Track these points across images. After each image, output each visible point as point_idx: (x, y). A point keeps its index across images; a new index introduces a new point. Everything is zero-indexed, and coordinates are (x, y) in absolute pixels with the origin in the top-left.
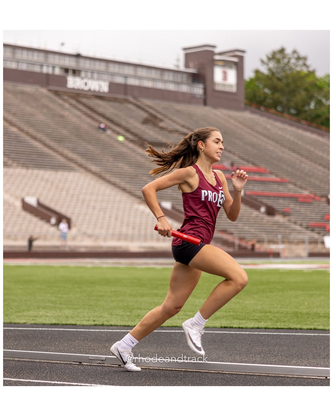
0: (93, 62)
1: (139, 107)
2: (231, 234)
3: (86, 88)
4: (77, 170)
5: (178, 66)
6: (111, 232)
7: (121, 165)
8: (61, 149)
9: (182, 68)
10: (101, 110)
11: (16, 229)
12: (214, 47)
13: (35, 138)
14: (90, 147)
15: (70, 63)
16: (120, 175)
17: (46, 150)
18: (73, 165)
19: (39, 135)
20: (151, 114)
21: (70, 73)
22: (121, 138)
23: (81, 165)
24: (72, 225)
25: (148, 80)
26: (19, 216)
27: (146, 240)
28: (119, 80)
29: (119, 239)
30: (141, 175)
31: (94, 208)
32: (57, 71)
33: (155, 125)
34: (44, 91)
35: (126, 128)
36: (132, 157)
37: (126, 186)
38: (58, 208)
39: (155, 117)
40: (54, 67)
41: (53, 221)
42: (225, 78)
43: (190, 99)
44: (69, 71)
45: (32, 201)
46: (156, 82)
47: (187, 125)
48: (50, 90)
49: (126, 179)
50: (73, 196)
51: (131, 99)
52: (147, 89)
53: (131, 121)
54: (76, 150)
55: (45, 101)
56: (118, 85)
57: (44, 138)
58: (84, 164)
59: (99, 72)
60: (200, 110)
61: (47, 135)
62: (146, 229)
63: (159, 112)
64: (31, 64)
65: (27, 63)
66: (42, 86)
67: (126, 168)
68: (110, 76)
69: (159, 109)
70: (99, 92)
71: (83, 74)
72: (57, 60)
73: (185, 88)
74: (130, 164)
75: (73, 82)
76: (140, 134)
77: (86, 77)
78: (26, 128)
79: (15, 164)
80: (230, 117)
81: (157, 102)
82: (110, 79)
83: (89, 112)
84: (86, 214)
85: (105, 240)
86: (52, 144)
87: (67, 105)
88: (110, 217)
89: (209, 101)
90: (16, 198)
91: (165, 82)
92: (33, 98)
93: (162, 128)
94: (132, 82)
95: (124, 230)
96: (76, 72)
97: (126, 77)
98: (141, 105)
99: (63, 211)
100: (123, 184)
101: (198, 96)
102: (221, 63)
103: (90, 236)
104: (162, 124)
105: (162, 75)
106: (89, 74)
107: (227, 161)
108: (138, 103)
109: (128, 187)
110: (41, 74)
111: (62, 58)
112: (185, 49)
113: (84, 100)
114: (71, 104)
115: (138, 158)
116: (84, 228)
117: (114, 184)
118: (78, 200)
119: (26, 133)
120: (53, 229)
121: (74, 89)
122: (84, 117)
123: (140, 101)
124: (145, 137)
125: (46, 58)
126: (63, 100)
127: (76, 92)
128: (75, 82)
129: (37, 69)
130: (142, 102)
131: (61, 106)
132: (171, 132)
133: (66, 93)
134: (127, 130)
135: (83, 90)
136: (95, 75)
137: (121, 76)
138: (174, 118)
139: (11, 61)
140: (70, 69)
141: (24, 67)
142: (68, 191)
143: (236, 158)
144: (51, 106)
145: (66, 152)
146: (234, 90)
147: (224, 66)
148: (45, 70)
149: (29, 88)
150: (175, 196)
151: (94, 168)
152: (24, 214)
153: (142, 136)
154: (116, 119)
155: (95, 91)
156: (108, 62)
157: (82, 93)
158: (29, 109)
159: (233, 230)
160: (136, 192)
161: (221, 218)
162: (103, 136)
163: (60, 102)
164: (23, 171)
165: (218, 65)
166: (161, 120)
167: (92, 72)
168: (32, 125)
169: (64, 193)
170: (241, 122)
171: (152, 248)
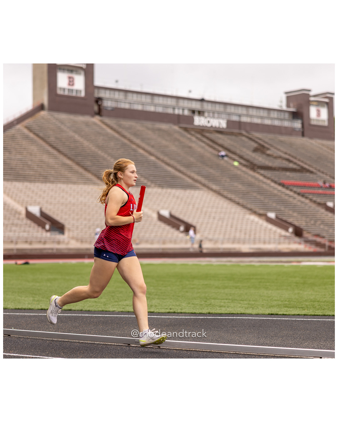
0: (214, 105)
1: (250, 139)
2: (323, 237)
3: (209, 125)
4: (202, 189)
5: (281, 106)
6: (227, 236)
7: (236, 184)
8: (189, 173)
9: (284, 108)
10: (220, 142)
11: (153, 235)
12: (310, 91)
13: (168, 165)
14: (212, 171)
15: (196, 106)
16: (235, 192)
17: (177, 174)
18: (198, 185)
19: (172, 162)
20: (260, 144)
21: (196, 113)
22: (236, 164)
23: (204, 185)
24: (197, 231)
25: (258, 118)
26: (155, 225)
27: (254, 243)
28: (235, 118)
29: (233, 242)
30: (252, 192)
31: (214, 218)
32: (186, 113)
33: (263, 153)
34: (176, 128)
35: (241, 155)
36: (245, 178)
37: (240, 201)
38: (186, 219)
39: (263, 146)
40: (183, 110)
41: (182, 228)
42: (319, 114)
43: (291, 132)
44: (196, 112)
45: (165, 213)
46: (264, 119)
47: (289, 152)
48: (180, 127)
49: (240, 195)
50: (197, 209)
51: (244, 133)
52: (257, 125)
53: (244, 150)
54: (201, 173)
55: (177, 136)
56: (234, 122)
57: (175, 164)
58: (206, 184)
59: (219, 113)
60: (299, 140)
61: (178, 162)
62: (255, 234)
63: (266, 143)
64: (166, 107)
65: (163, 107)
66: (175, 124)
67: (240, 186)
68: (227, 115)
69: (266, 140)
70: (219, 128)
71: (206, 114)
72: (186, 104)
73: (287, 124)
74: (243, 183)
75: (199, 121)
76: (251, 160)
77: (209, 116)
78: (162, 157)
79: (153, 185)
80: (323, 145)
81: (265, 135)
82: (227, 118)
83: (211, 143)
84: (208, 223)
85: (223, 243)
86: (182, 169)
87: (194, 139)
88: (227, 225)
89: (306, 133)
90: (154, 211)
91: (272, 119)
92: (167, 133)
93: (269, 155)
94: (244, 119)
95: (238, 235)
96: (201, 113)
97: (240, 116)
98: (252, 138)
99: (190, 220)
100: (237, 199)
101: (297, 130)
102: (315, 103)
103: (210, 240)
104: (268, 152)
105: (269, 114)
106: (211, 114)
107: (320, 180)
108: (250, 136)
109: (241, 201)
110: (174, 115)
111: (190, 102)
112: (286, 93)
113: (208, 135)
114: (197, 138)
115: (250, 179)
116: (206, 234)
117: (230, 200)
118: (201, 212)
119: (162, 160)
120: (182, 235)
121: (199, 126)
122: (207, 148)
123: (251, 134)
124: (256, 162)
125: (177, 102)
126: (191, 134)
127: (201, 128)
128: (200, 121)
129: (170, 111)
130: (252, 135)
131: (189, 139)
132: (276, 158)
133: (193, 129)
134: (241, 157)
135: (206, 127)
136: (216, 115)
137: (237, 115)
138: (279, 147)
139: (150, 105)
140: (197, 111)
141: (160, 110)
142: (194, 206)
143: (328, 178)
144: (182, 139)
145: (193, 175)
146: (326, 124)
147: (317, 105)
148: (177, 112)
149: (164, 126)
150: (278, 208)
151: (214, 187)
152: (159, 223)
153: (253, 162)
154: (233, 149)
155: (216, 127)
156: (225, 104)
157: (206, 129)
158: (164, 142)
159: (324, 234)
160: (248, 205)
161: (315, 225)
162: (222, 162)
163: (189, 136)
164: (159, 190)
165: (313, 105)
166: (268, 149)
167: (214, 113)
168: (166, 154)
169: (191, 207)
170: (332, 149)
171: (260, 249)
